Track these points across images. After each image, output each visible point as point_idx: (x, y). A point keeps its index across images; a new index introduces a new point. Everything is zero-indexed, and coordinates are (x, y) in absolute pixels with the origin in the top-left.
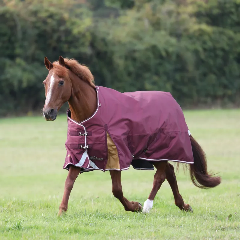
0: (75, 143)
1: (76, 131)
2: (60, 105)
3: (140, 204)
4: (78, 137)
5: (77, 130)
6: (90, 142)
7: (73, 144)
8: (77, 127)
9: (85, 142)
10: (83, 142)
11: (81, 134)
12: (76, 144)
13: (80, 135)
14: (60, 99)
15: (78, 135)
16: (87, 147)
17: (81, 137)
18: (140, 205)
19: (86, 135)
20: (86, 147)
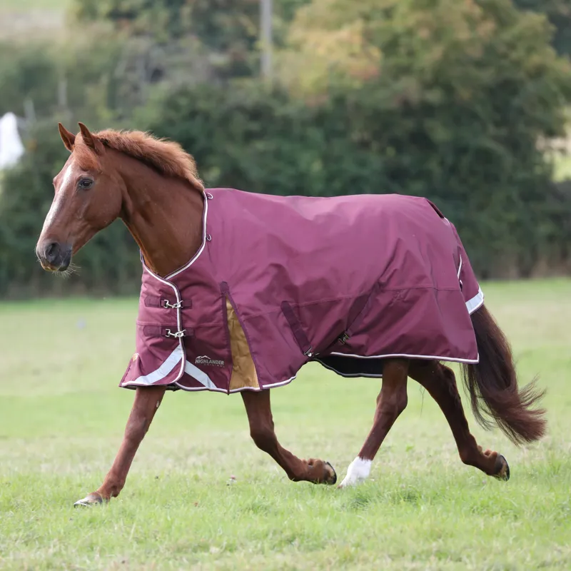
0: (154, 322)
1: (158, 297)
2: (83, 233)
3: (328, 463)
4: (162, 309)
5: (160, 295)
6: (190, 324)
7: (151, 326)
8: (160, 288)
9: (177, 322)
10: (173, 324)
11: (167, 303)
12: (158, 327)
13: (166, 306)
14: (80, 220)
15: (162, 307)
16: (182, 335)
17: (168, 311)
18: (327, 467)
19: (180, 308)
20: (180, 334)
